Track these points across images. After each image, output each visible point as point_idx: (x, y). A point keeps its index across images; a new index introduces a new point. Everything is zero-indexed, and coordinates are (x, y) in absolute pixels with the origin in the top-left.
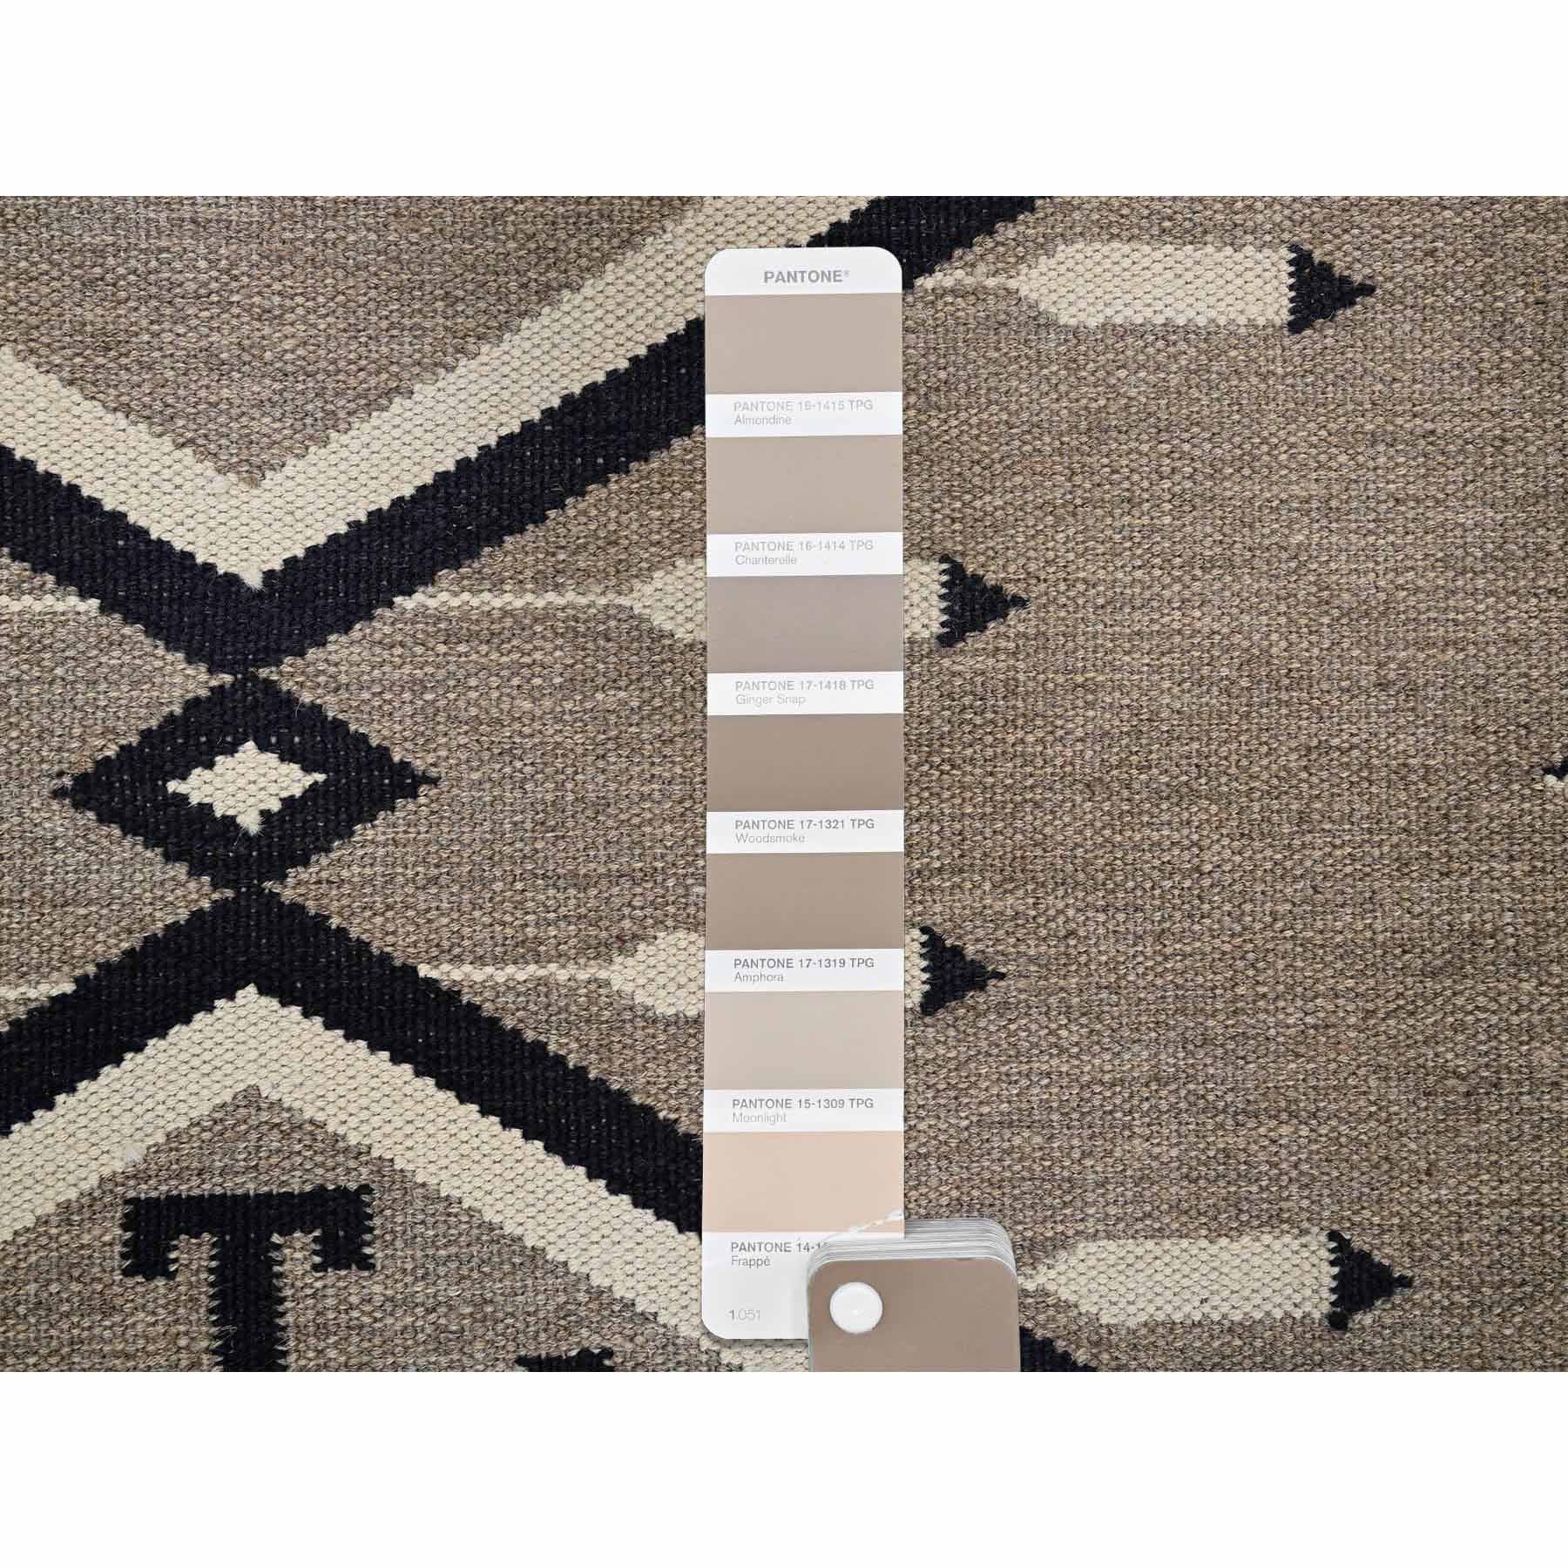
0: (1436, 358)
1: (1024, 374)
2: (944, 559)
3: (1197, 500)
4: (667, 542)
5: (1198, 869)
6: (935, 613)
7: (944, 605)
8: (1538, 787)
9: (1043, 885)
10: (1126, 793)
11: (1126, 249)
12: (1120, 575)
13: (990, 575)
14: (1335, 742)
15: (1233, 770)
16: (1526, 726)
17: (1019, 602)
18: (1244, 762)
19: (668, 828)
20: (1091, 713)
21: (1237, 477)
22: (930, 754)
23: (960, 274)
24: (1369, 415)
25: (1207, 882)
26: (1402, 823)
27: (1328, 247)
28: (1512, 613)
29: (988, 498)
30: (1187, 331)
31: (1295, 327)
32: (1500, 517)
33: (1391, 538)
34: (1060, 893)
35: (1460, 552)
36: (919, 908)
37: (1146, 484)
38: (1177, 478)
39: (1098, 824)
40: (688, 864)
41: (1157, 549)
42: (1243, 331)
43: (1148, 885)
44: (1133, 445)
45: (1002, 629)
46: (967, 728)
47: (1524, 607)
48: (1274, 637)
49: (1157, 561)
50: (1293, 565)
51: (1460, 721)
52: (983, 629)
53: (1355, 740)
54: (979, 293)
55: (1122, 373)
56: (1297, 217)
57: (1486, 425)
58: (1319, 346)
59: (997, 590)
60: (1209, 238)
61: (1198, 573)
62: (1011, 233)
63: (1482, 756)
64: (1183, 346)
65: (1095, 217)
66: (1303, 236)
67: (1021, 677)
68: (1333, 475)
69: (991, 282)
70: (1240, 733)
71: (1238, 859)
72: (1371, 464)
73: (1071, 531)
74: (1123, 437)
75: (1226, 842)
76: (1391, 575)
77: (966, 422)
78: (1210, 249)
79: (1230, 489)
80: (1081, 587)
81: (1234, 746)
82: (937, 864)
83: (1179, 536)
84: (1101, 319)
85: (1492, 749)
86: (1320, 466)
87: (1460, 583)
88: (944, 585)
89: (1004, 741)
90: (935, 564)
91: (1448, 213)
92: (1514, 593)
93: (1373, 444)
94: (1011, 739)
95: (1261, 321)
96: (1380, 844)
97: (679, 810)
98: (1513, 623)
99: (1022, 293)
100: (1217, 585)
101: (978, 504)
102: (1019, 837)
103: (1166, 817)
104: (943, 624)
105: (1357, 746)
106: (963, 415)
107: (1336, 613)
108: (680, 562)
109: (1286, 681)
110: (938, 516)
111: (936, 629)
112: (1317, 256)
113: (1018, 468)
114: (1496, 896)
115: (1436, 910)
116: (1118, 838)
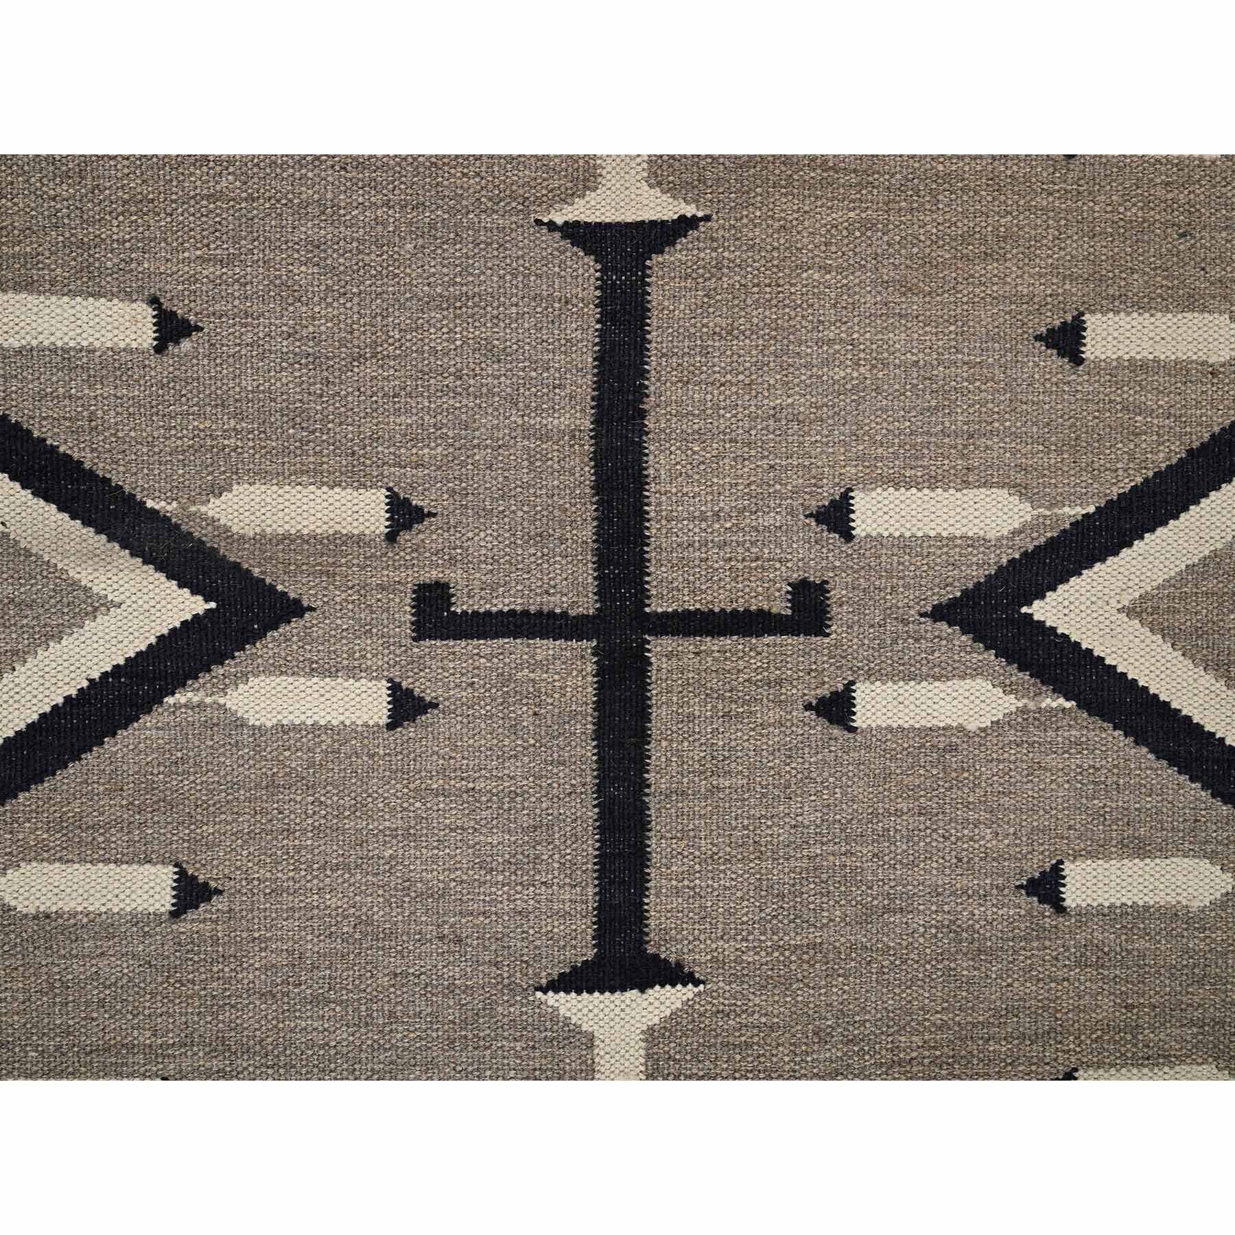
0: (476, 744)
1: (228, 754)
2: (176, 865)
3: (328, 831)
4: (15, 852)
5: (327, 1044)
6: (168, 898)
7: (174, 893)
8: (531, 998)
9: (235, 1053)
10: (286, 1000)
11: (290, 679)
12: (280, 875)
13: (201, 877)
14: (411, 971)
15: (350, 987)
16: (526, 962)
17: (219, 892)
18: (357, 982)
19: (16, 1018)
20: (263, 954)
21: (352, 817)
22: (168, 977)
23: (190, 695)
24: (435, 779)
25: (332, 1052)
26: (451, 1018)
27: (410, 680)
28: (518, 896)
29: (205, 828)
30: (327, 728)
31: (391, 726)
32: (513, 839)
33: (447, 851)
34: (245, 1057)
35: (489, 859)
36: (161, 1066)
37: (298, 821)
38: (316, 817)
39: (270, 1017)
40: (27, 1038)
41: (303, 860)
42: (359, 729)
43: (299, 1053)
44: (292, 796)
45: (209, 907)
46: (190, 963)
47: (526, 892)
48: (375, 909)
49: (303, 867)
50: (387, 867)
51: (487, 959)
52: (197, 907)
53: (423, 970)
54: (201, 706)
55: (287, 753)
56: (391, 662)
57: (506, 784)
58: (405, 738)
59: (206, 884)
60: (340, 674)
61: (329, 873)
62: (221, 671)
63: (499, 979)
64: (324, 737)
65: (271, 661)
66: (395, 673)
67: (220, 935)
68: (411, 814)
69: (208, 700)
70: (355, 965)
71: (351, 1038)
72: (435, 808)
73: (251, 850)
74: (287, 791)
75: (344, 1028)
76: (447, 873)
77: (194, 782)
78: (340, 680)
79: (349, 824)
80: (256, 883)
81: (351, 973)
82: (171, 1042)
83: (316, 851)
84: (275, 721)
85: (506, 975)
86: (404, 809)
87: (488, 878)
88: (175, 881)
89: (211, 971)
90: (171, 868)
91: (482, 660)
92: (521, 884)
93: (437, 796)
94: (215, 969)
95: (371, 723)
96: (437, 1030)
97: (22, 1007)
98: (518, 902)
99: (228, 706)
100: (340, 880)
101: (198, 831)
102: (221, 1025)
103: (309, 1014)
104: (173, 905)
105: (424, 973)
106: (192, 778)
107: (413, 894)
108: (23, 864)
109: (382, 935)
110: (175, 838)
111: (169, 907)
112: (404, 684)
113: (223, 809)
114: (506, 1061)
115: (470, 1069)
116: (281, 1025)
